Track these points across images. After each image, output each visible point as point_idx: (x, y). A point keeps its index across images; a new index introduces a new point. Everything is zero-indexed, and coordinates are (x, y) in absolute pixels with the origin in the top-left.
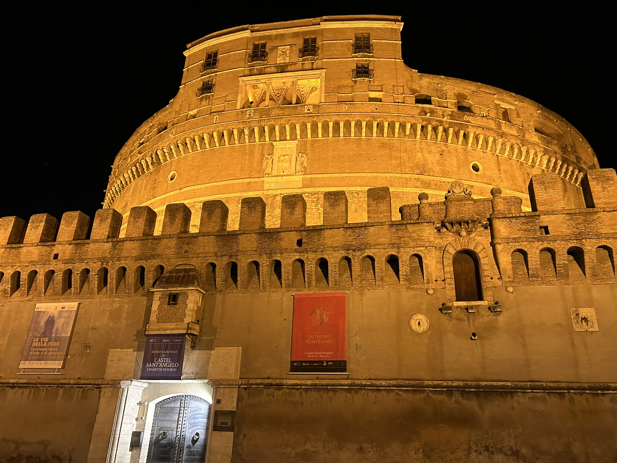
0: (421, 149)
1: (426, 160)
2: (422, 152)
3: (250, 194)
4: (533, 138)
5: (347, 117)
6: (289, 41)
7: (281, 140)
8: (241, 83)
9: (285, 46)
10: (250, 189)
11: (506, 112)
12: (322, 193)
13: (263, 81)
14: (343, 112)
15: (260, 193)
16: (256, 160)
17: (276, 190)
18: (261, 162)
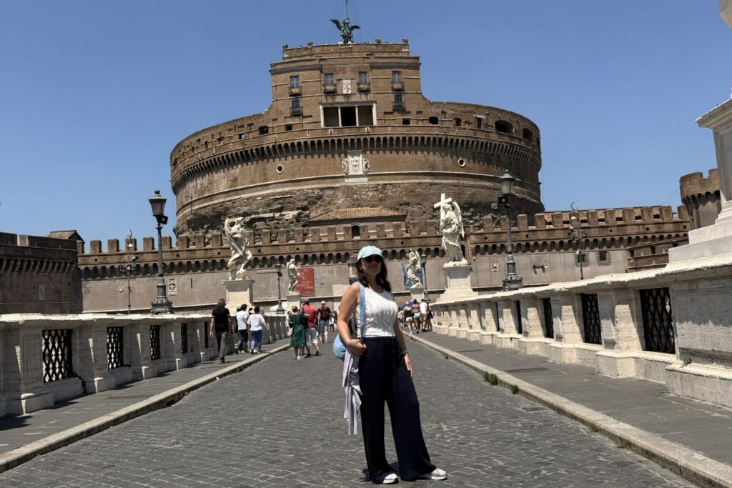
0: (432, 154)
1: (435, 161)
2: (433, 156)
3: (337, 185)
4: (494, 137)
5: (391, 136)
6: (349, 74)
7: (351, 149)
8: (321, 107)
9: (347, 79)
10: (337, 182)
11: (479, 120)
12: (379, 185)
13: (336, 106)
14: (389, 132)
15: (343, 184)
16: (338, 163)
17: (353, 183)
18: (341, 164)
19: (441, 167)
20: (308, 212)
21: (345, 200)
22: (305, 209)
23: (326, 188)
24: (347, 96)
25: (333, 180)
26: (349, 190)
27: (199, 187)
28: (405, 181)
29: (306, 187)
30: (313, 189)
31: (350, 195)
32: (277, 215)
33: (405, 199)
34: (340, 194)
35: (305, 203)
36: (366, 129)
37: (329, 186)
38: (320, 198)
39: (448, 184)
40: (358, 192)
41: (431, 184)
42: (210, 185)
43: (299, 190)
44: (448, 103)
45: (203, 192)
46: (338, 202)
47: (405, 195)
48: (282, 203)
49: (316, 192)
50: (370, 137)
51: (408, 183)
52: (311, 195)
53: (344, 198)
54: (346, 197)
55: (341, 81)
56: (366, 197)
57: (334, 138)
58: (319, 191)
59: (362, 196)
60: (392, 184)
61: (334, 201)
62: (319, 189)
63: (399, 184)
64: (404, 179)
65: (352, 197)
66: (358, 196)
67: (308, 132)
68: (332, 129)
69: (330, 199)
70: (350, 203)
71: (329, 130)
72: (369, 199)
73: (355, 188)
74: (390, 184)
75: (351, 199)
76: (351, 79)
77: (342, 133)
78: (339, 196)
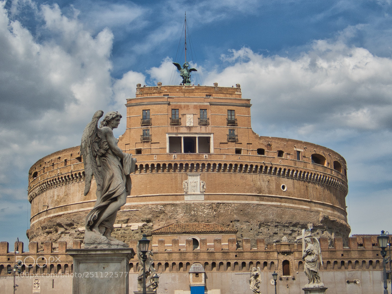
0: (259, 179)
1: (261, 186)
2: (260, 181)
3: (178, 202)
4: (311, 167)
5: (225, 163)
6: (192, 110)
7: (191, 171)
8: (167, 136)
9: (190, 114)
10: (177, 200)
11: (299, 152)
12: (214, 203)
13: (179, 135)
14: (223, 159)
15: (183, 202)
16: (179, 183)
17: (191, 201)
18: (182, 184)
19: (266, 190)
20: (151, 224)
21: (184, 216)
22: (148, 221)
23: (168, 204)
24: (190, 128)
25: (174, 198)
26: (188, 208)
27: (56, 198)
28: (236, 202)
29: (151, 203)
30: (157, 205)
31: (188, 211)
32: (124, 226)
33: (235, 216)
34: (180, 210)
35: (150, 216)
36: (204, 155)
37: (171, 202)
38: (162, 212)
39: (272, 205)
40: (195, 209)
41: (258, 205)
42: (66, 197)
43: (145, 205)
44: (273, 138)
45: (59, 202)
46: (178, 217)
47: (236, 213)
48: (129, 216)
49: (159, 207)
50: (208, 162)
51: (239, 203)
52: (155, 210)
53: (183, 214)
54: (185, 213)
55: (185, 116)
56: (202, 213)
57: (177, 162)
58: (162, 207)
59: (198, 213)
60: (225, 203)
61: (174, 216)
62: (162, 205)
63: (231, 203)
64: (235, 200)
65: (190, 213)
66: (196, 213)
67: (155, 156)
68: (175, 155)
69: (171, 214)
70: (188, 218)
71: (173, 155)
72: (205, 216)
73: (193, 206)
74: (223, 203)
75: (189, 215)
76: (193, 114)
77: (184, 158)
78: (179, 212)
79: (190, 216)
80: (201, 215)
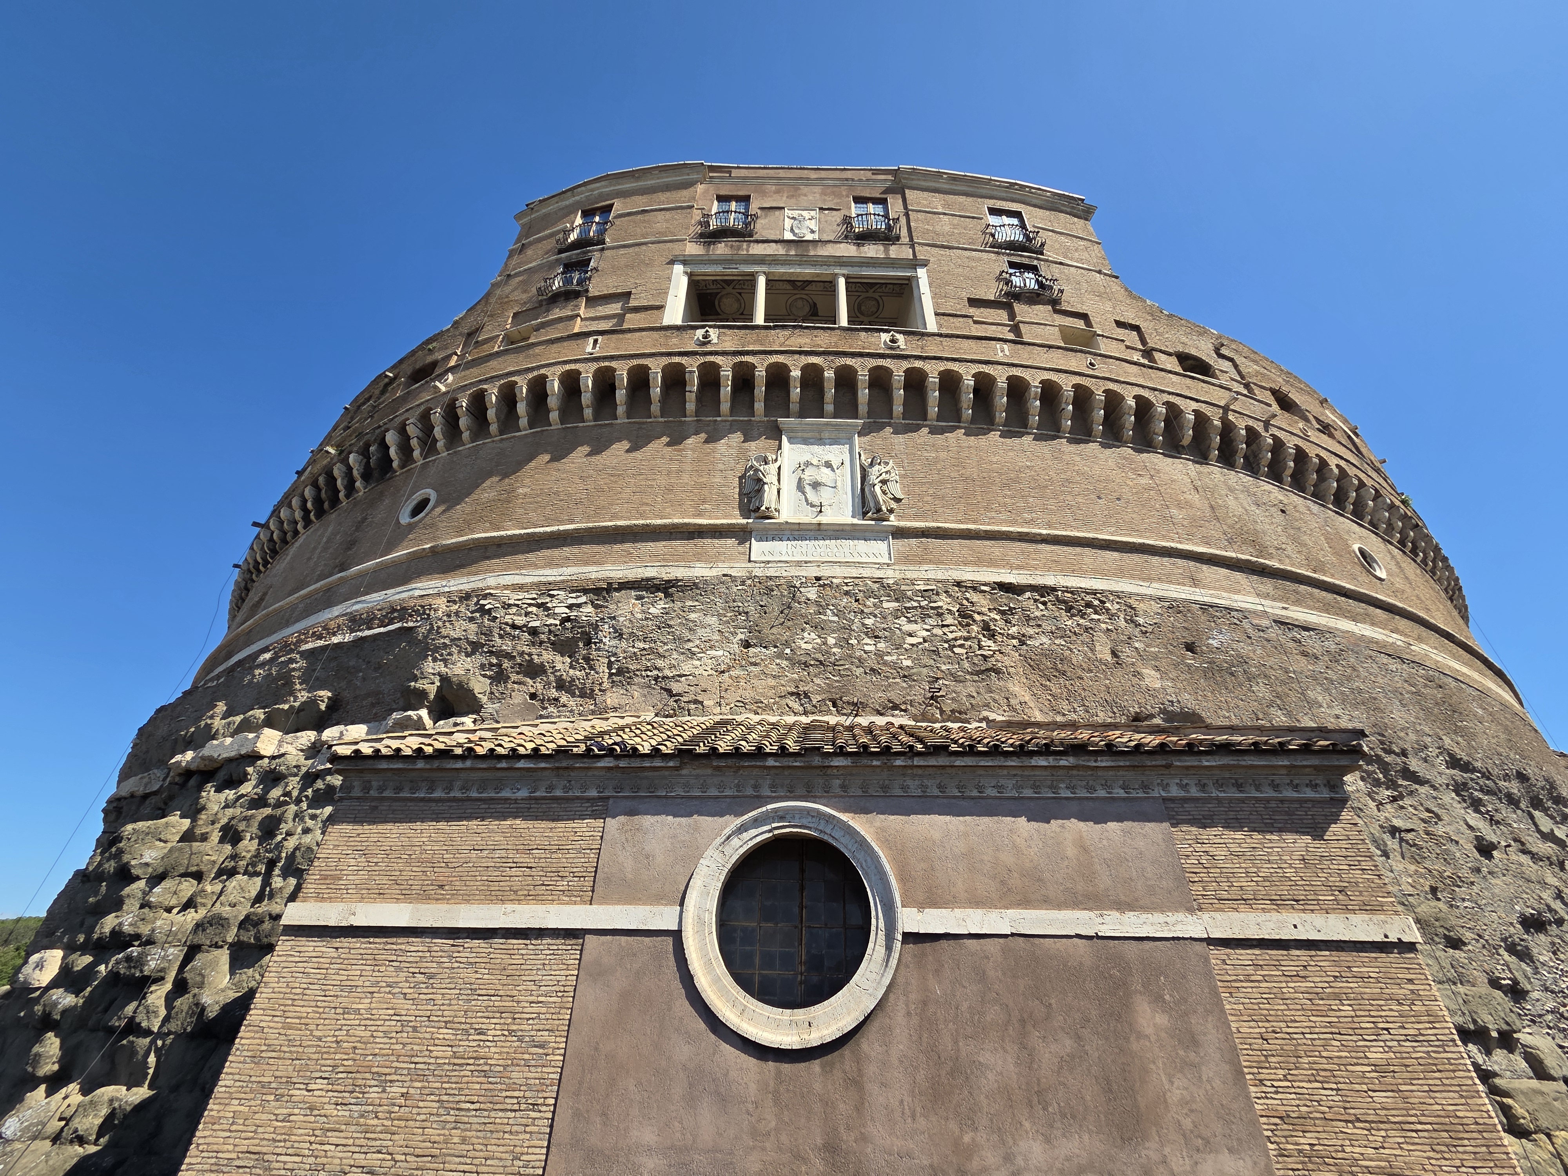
1: (1256, 523)
2: (1237, 499)
3: (700, 571)
5: (1015, 372)
6: (813, 200)
7: (802, 415)
8: (680, 270)
9: (805, 209)
10: (699, 557)
12: (972, 585)
13: (744, 268)
14: (999, 359)
15: (739, 569)
16: (721, 467)
17: (799, 564)
19: (1293, 551)
21: (739, 661)
22: (453, 701)
23: (626, 586)
24: (798, 244)
25: (678, 545)
26: (773, 605)
28: (1128, 586)
29: (512, 579)
30: (547, 589)
31: (773, 630)
33: (1155, 681)
34: (708, 624)
35: (468, 665)
36: (885, 337)
37: (650, 573)
38: (572, 638)
39: (1367, 642)
40: (832, 618)
41: (1279, 621)
46: (686, 668)
47: (1152, 661)
49: (563, 603)
50: (906, 366)
51: (1151, 598)
52: (520, 621)
53: (736, 648)
54: (747, 645)
55: (777, 213)
56: (882, 645)
57: (719, 360)
58: (583, 599)
59: (853, 641)
60: (1054, 589)
61: (660, 663)
62: (585, 591)
63: (1094, 593)
64: (1120, 573)
65: (787, 644)
66: (831, 641)
67: (596, 341)
68: (711, 331)
69: (641, 645)
70: (772, 682)
71: (700, 333)
72: (908, 663)
73: (812, 593)
74: (1043, 590)
75: (780, 655)
76: (821, 209)
77: (759, 341)
78: (700, 632)
79: (784, 663)
80: (880, 655)
